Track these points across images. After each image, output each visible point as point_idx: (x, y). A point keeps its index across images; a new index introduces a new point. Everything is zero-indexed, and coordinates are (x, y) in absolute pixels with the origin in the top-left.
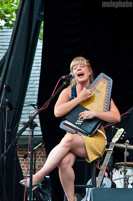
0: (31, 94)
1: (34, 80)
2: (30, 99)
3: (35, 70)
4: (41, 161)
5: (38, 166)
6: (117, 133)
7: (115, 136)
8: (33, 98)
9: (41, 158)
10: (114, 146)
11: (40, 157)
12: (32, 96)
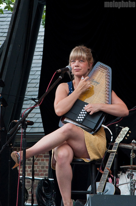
0: (34, 86)
1: (37, 71)
2: (32, 92)
3: (38, 59)
4: (45, 161)
5: (42, 167)
6: (121, 132)
7: (119, 135)
8: (35, 90)
9: (45, 158)
10: (117, 147)
11: (43, 157)
12: (35, 88)
